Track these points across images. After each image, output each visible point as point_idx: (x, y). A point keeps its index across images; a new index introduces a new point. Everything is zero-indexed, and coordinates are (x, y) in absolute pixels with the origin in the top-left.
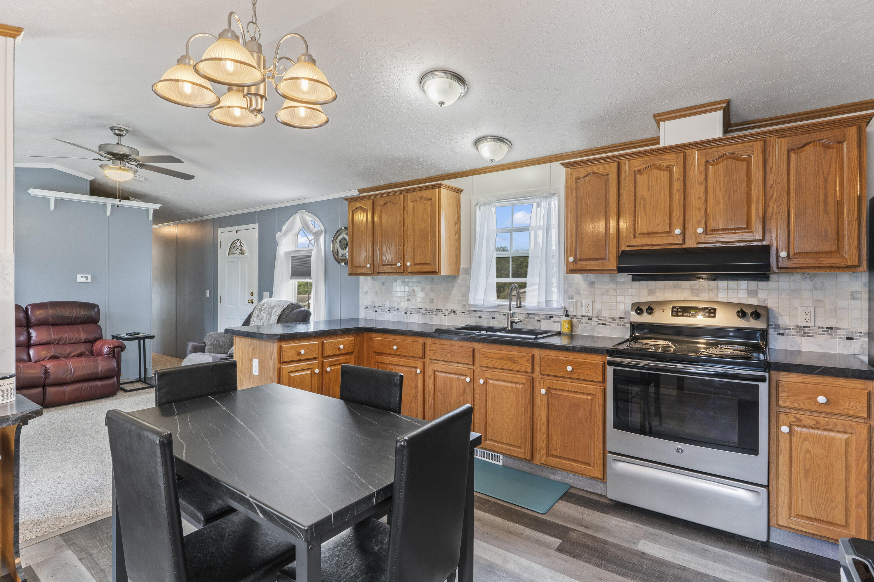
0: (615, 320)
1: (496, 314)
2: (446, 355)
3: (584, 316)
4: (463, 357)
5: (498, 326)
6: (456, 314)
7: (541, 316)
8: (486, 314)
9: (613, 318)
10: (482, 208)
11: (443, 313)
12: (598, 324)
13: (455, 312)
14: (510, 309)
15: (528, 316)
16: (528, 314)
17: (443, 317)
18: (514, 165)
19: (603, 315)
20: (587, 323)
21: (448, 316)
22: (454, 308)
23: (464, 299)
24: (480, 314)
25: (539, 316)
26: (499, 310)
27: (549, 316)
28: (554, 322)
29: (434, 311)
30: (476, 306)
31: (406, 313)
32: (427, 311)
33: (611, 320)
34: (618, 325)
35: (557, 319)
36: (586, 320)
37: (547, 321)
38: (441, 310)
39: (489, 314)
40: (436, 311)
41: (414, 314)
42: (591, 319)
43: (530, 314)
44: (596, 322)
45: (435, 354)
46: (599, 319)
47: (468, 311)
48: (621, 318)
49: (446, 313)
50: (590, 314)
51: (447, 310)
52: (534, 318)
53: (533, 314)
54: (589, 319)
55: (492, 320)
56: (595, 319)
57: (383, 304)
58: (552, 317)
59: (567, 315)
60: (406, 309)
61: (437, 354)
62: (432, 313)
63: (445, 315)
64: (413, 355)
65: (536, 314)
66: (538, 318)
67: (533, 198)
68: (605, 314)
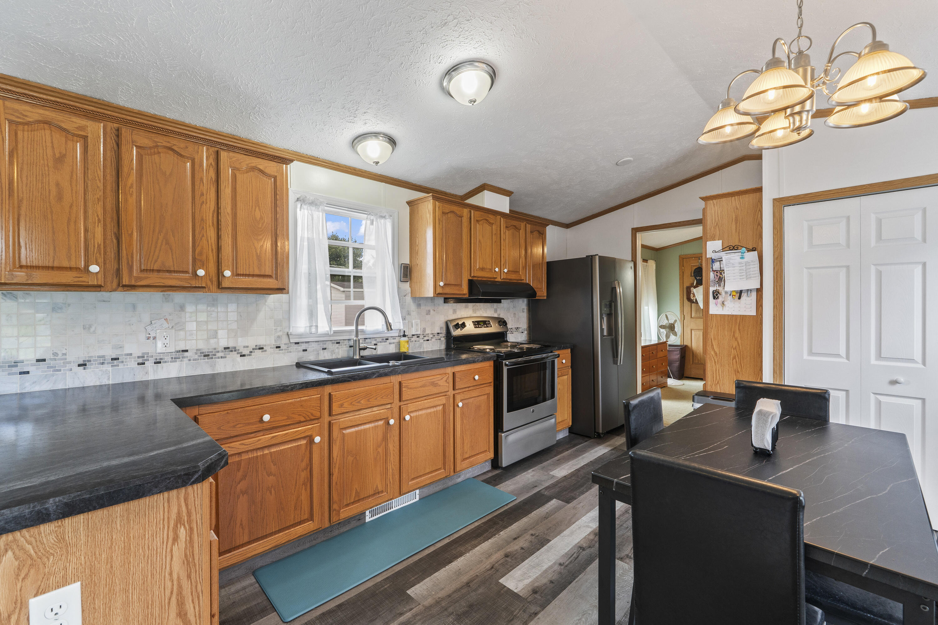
0: (434, 336)
1: (327, 343)
2: (359, 402)
3: (414, 335)
4: (382, 398)
5: (330, 358)
6: (266, 351)
7: (378, 340)
8: (315, 345)
9: (433, 334)
10: (305, 207)
11: (238, 353)
12: (424, 341)
13: (262, 348)
14: (357, 335)
15: (365, 341)
16: (365, 339)
17: (239, 359)
19: (427, 332)
20: (416, 341)
21: (249, 355)
22: (261, 341)
23: (279, 329)
24: (304, 346)
25: (376, 340)
26: (332, 338)
27: (385, 338)
28: (390, 343)
29: (218, 352)
30: (300, 336)
31: (144, 364)
32: (202, 353)
33: (431, 336)
34: (436, 339)
35: (393, 341)
36: (415, 338)
37: (383, 343)
38: (235, 348)
39: (318, 344)
40: (222, 351)
41: (166, 362)
42: (419, 337)
43: (367, 339)
44: (422, 339)
45: (341, 406)
46: (424, 337)
47: (285, 344)
48: (438, 333)
49: (246, 352)
50: (418, 333)
51: (248, 347)
52: (371, 343)
53: (370, 338)
54: (417, 337)
55: (322, 351)
56: (421, 337)
57: (55, 354)
58: (387, 339)
59: (404, 336)
60: (143, 357)
61: (346, 405)
62: (215, 355)
63: (244, 356)
64: (302, 419)
65: (373, 338)
66: (375, 342)
68: (428, 331)
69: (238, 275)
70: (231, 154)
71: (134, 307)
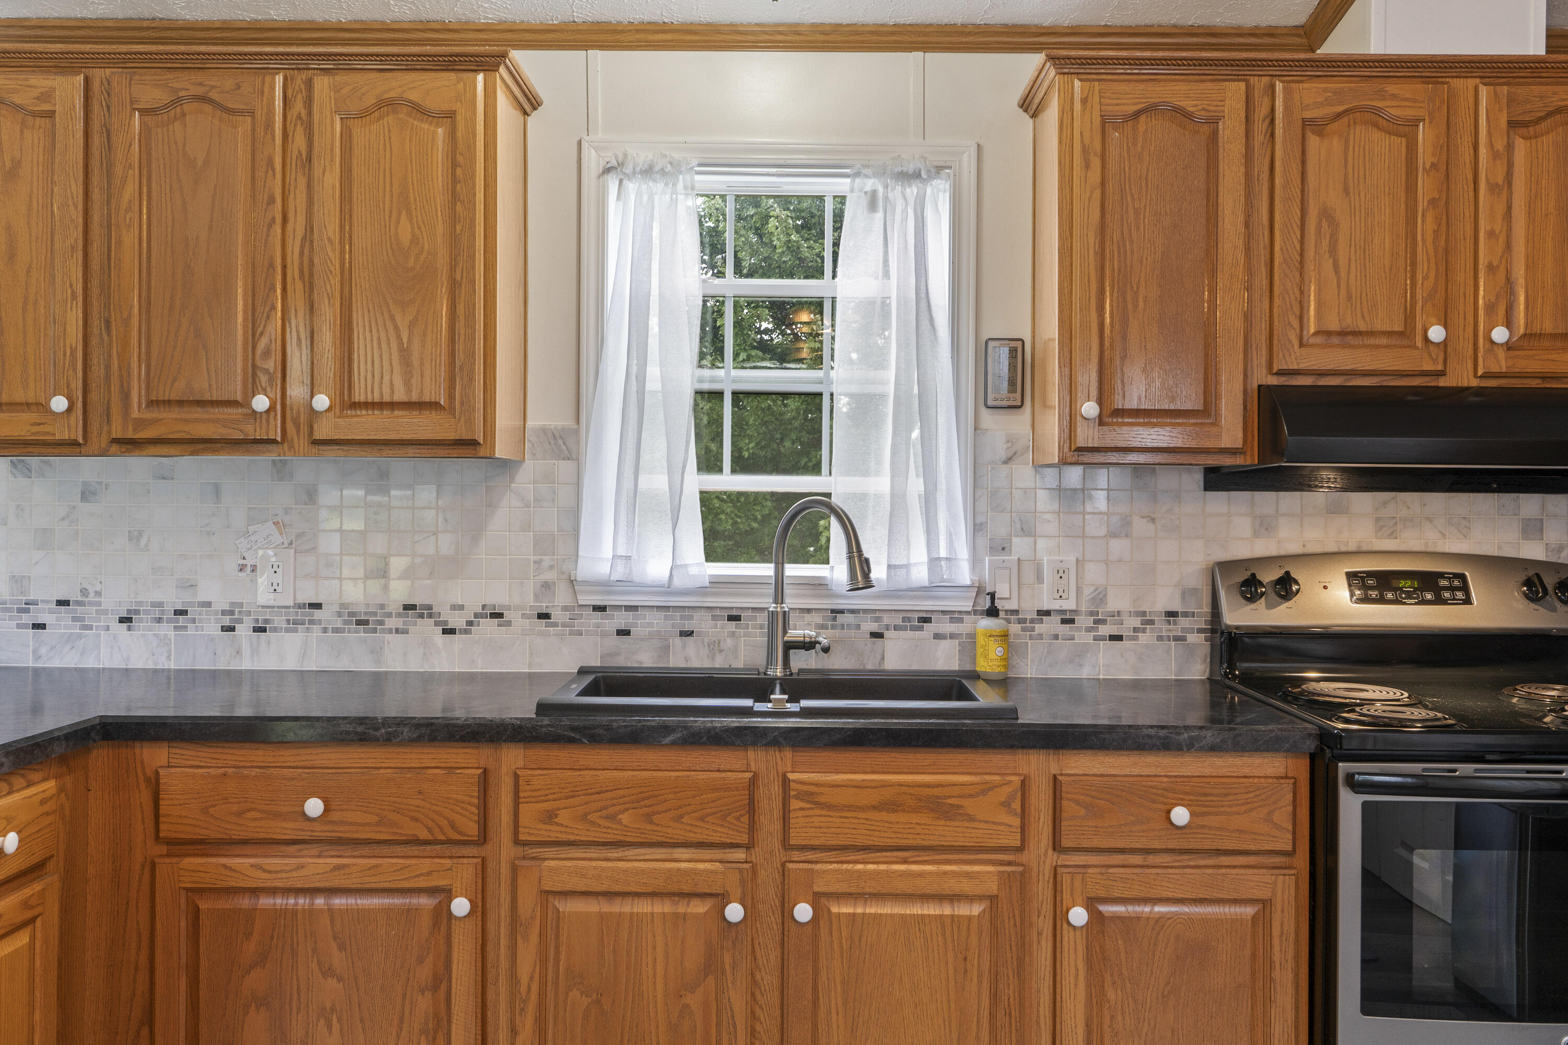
0: (1152, 622)
1: (697, 615)
2: (612, 818)
3: (1048, 613)
4: (702, 819)
5: (707, 664)
6: (509, 624)
7: (887, 619)
8: (656, 621)
9: (1144, 614)
10: (631, 187)
11: (437, 624)
12: (1096, 639)
13: (500, 615)
14: (779, 597)
15: (835, 619)
16: (833, 611)
17: (439, 639)
18: (781, 38)
19: (1113, 604)
20: (1056, 637)
21: (467, 632)
22: (497, 596)
23: (547, 561)
24: (621, 620)
25: (877, 620)
26: (711, 601)
27: (916, 616)
28: (937, 636)
29: (390, 615)
30: (605, 585)
31: (232, 629)
32: (351, 614)
33: (1136, 622)
34: (1160, 638)
35: (948, 627)
36: (1051, 625)
37: (909, 634)
38: (430, 607)
39: (666, 618)
40: (399, 615)
41: (275, 630)
42: (1072, 621)
43: (841, 612)
44: (1089, 630)
45: (550, 817)
46: (1097, 622)
47: (565, 608)
48: (1171, 614)
49: (458, 621)
50: (1069, 604)
51: (461, 607)
52: (858, 627)
53: (853, 611)
54: (1064, 621)
55: (678, 641)
56: (1084, 621)
57: (84, 592)
58: (927, 620)
59: (993, 612)
60: (232, 613)
61: (563, 817)
62: (381, 623)
63: (452, 631)
64: (423, 834)
65: (866, 611)
66: (874, 627)
67: (857, 174)
68: (1117, 602)
69: (355, 405)
70: (341, 78)
71: (217, 490)
